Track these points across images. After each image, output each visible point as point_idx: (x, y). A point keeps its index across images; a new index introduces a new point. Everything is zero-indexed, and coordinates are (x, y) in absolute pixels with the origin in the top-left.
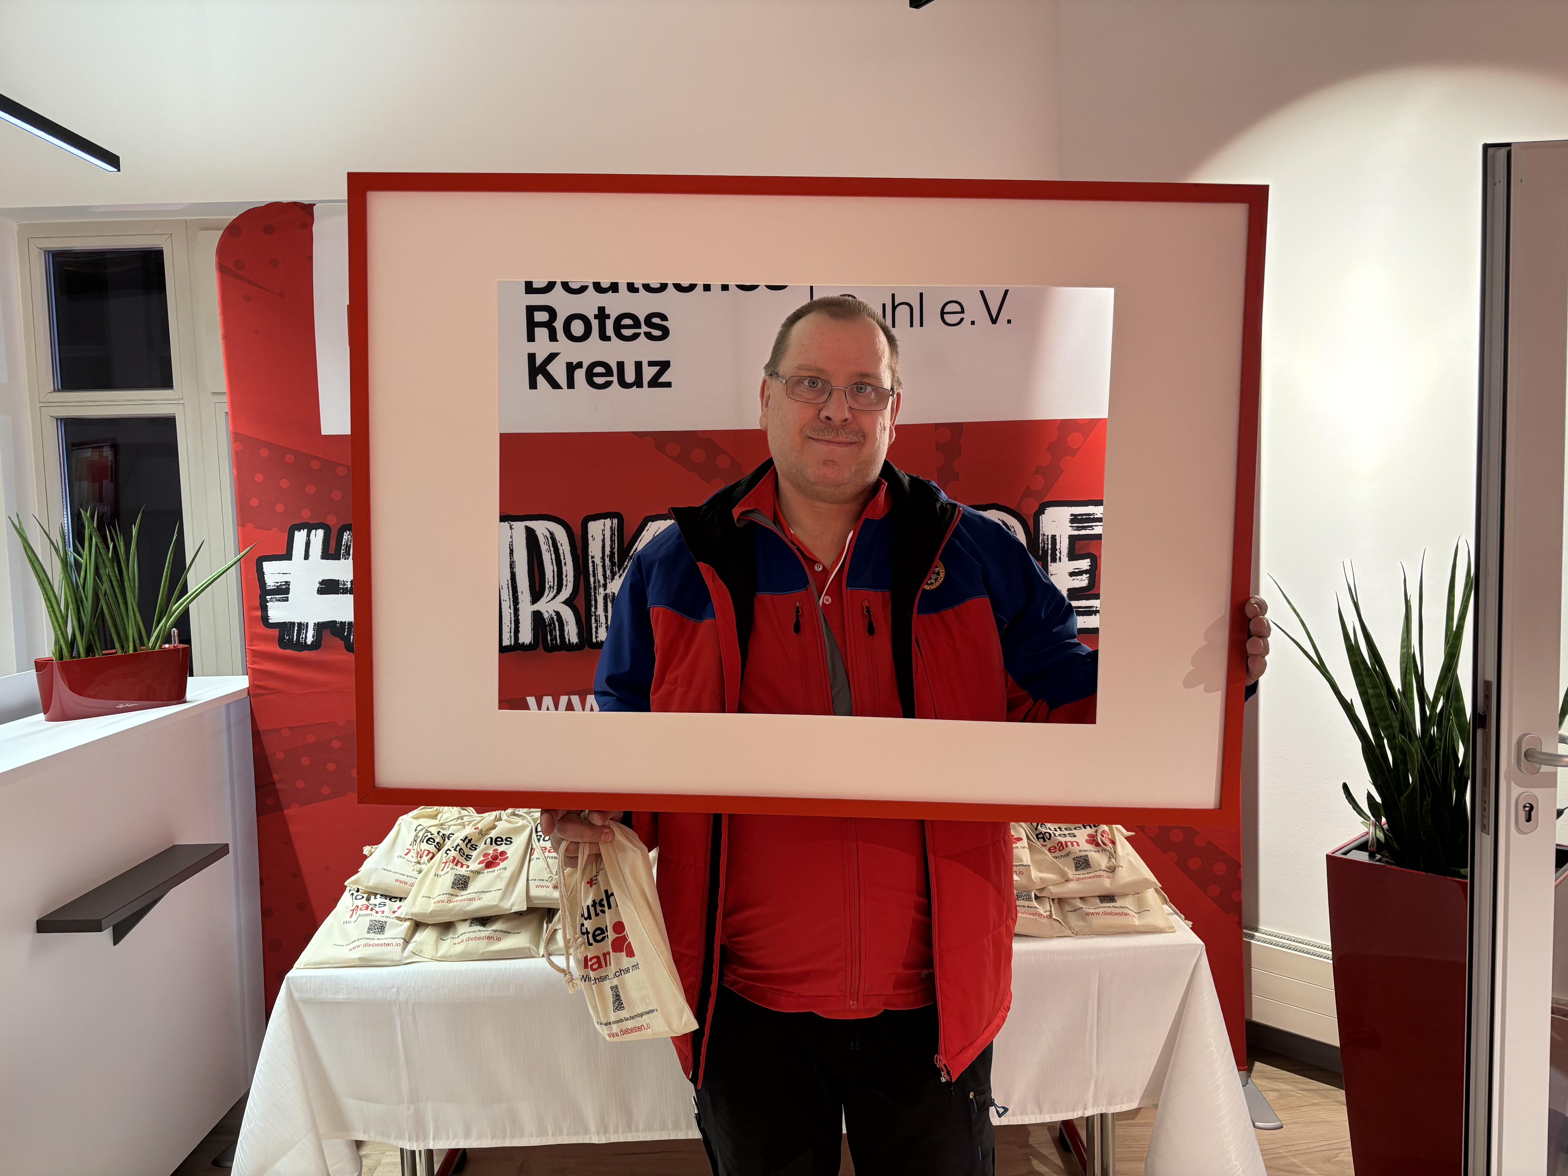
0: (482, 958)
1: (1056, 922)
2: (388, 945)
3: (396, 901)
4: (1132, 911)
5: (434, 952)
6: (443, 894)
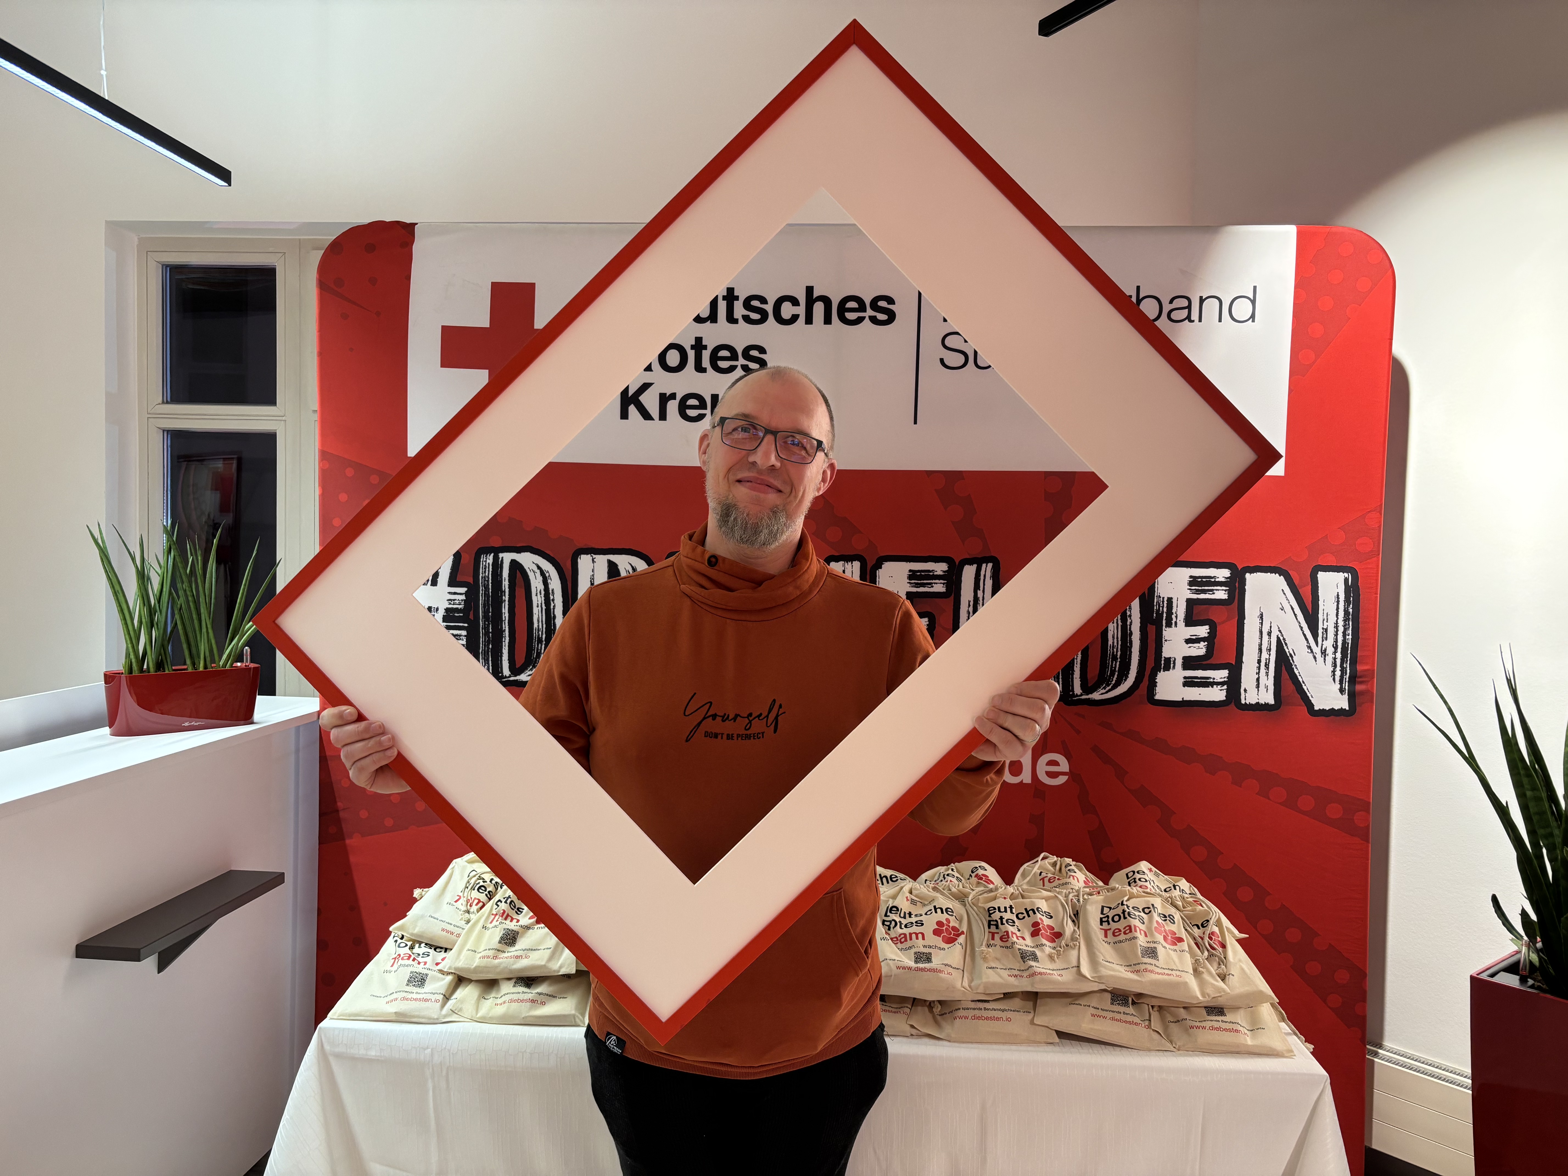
0: (523, 1023)
1: (1155, 1033)
2: (426, 1000)
3: (440, 952)
4: (1244, 1027)
5: (474, 1012)
6: (489, 950)
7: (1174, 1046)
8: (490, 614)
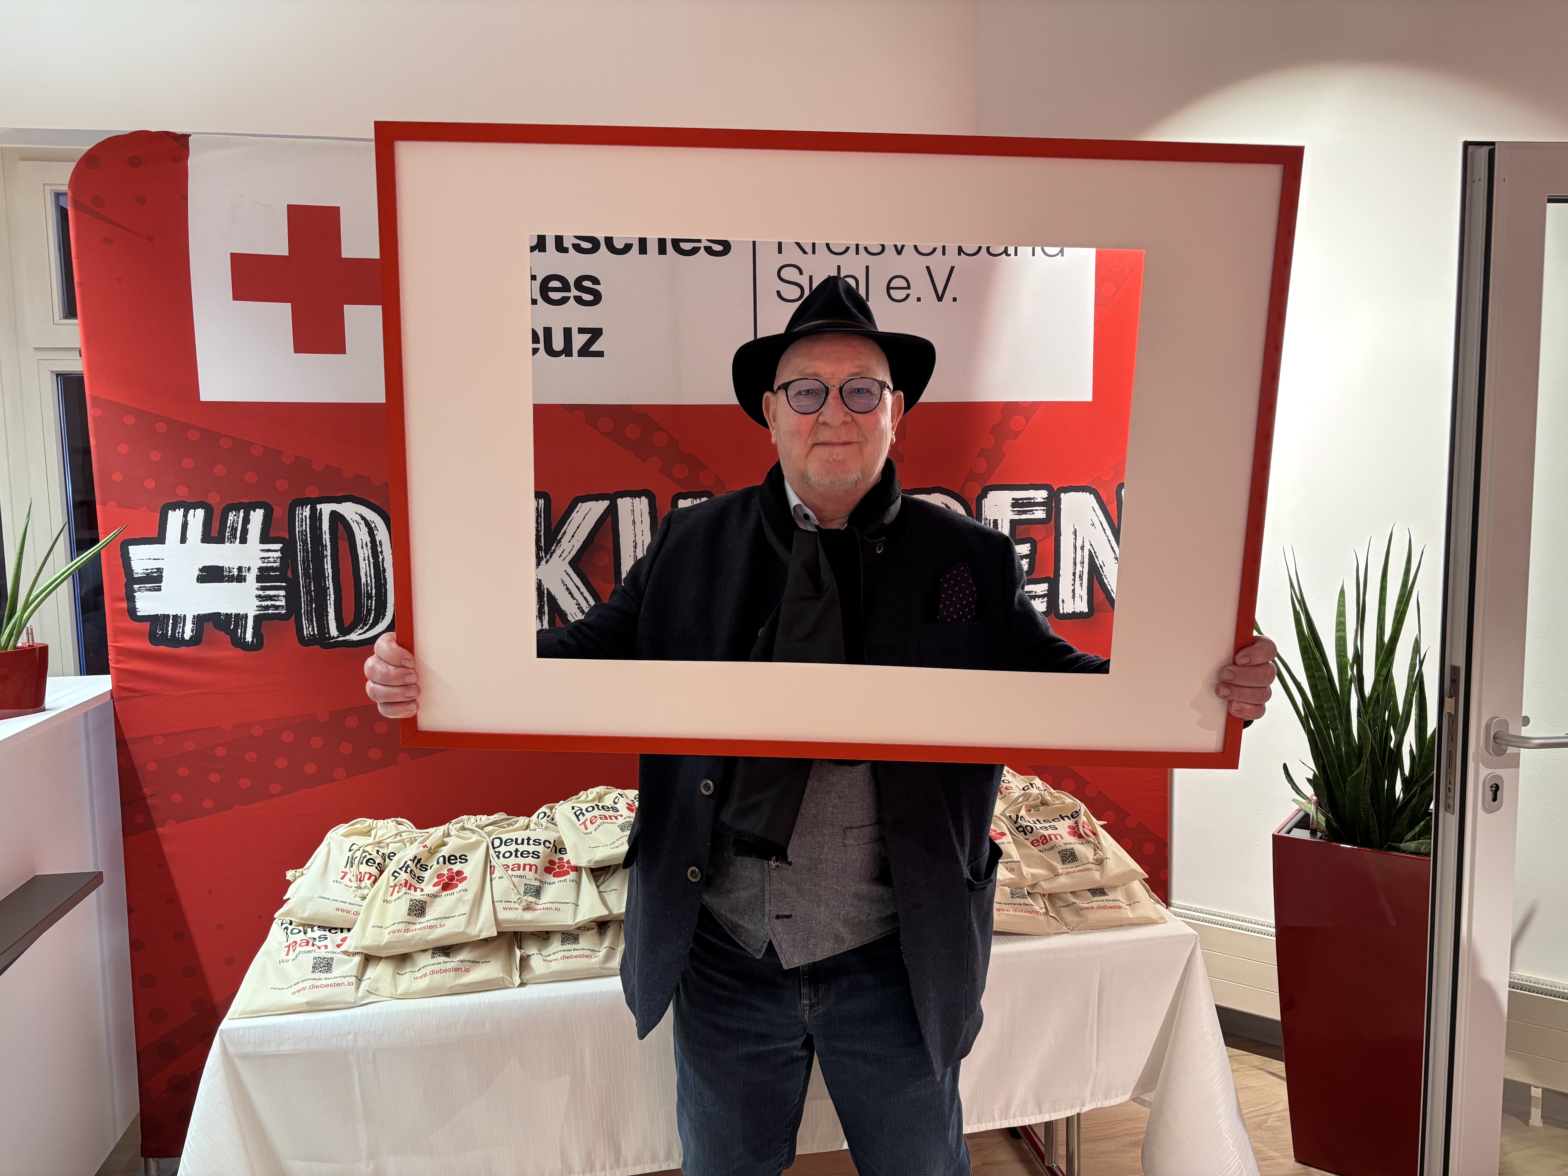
0: (448, 993)
1: (1052, 918)
2: (339, 985)
3: (336, 933)
4: (1124, 903)
5: (393, 990)
6: (398, 923)
7: (1069, 927)
8: (311, 571)
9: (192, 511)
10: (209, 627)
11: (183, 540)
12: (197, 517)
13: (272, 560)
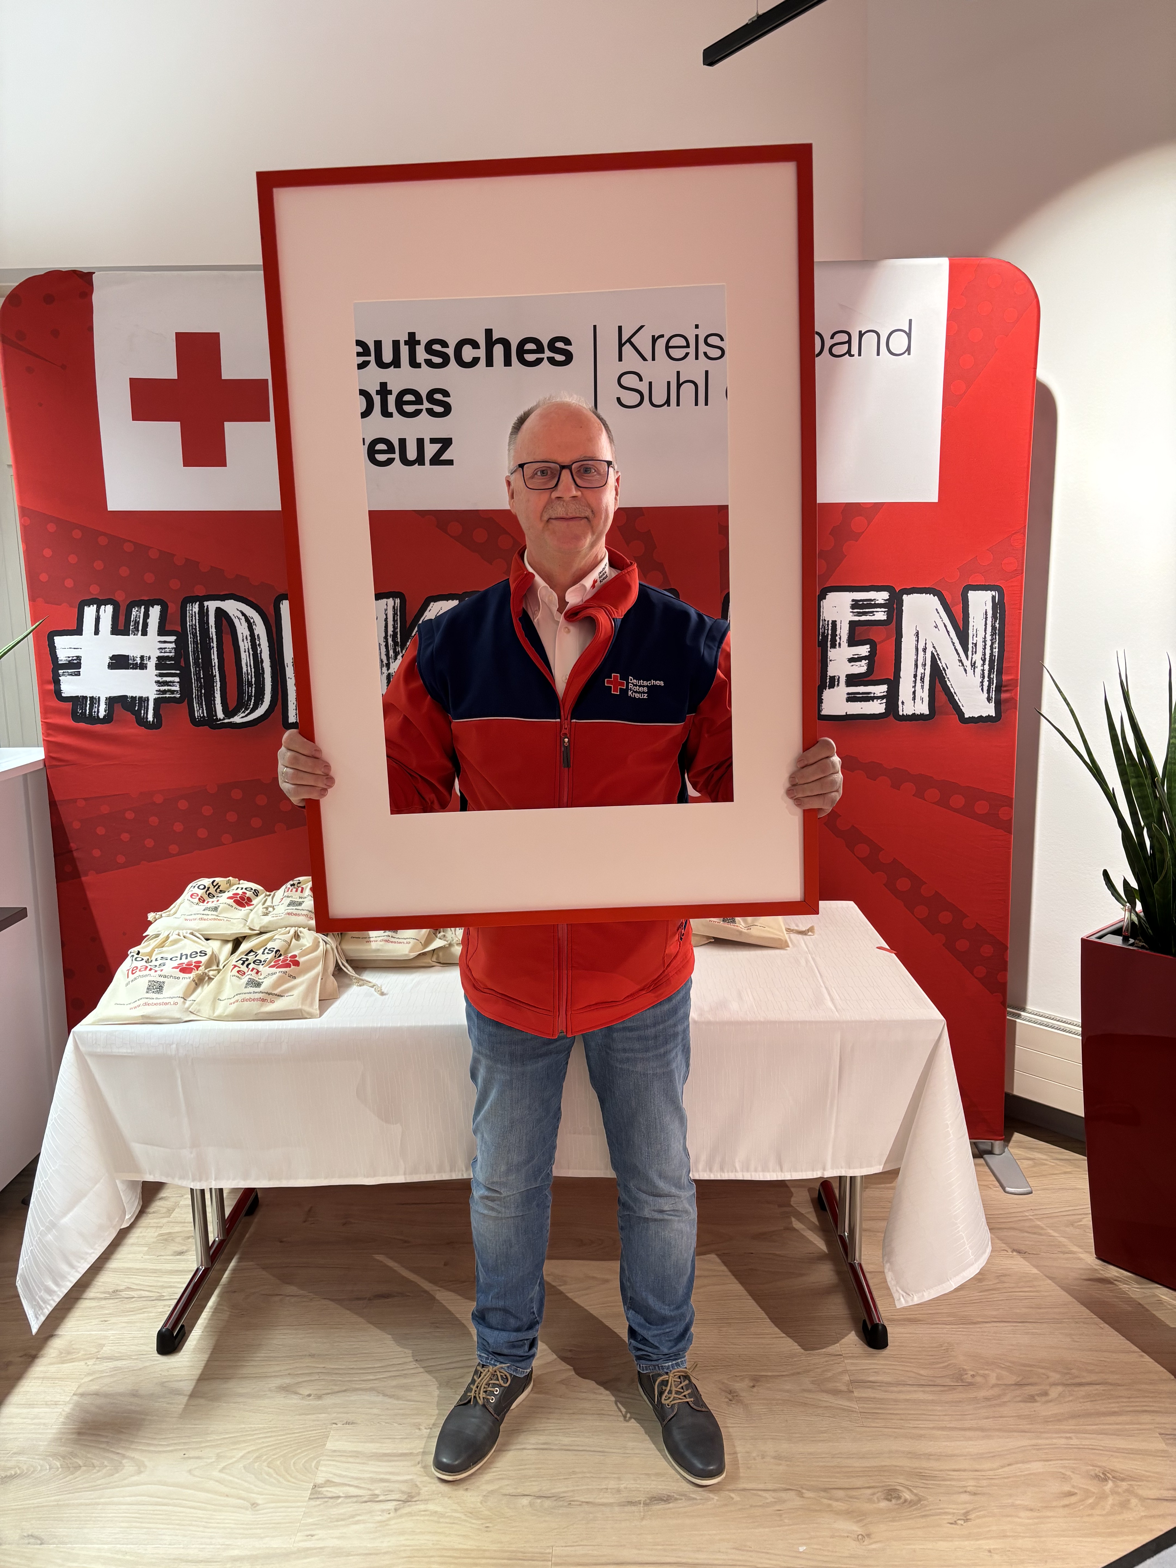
2: (166, 1004)
8: (200, 660)
9: (103, 607)
10: (118, 707)
11: (97, 632)
12: (107, 612)
13: (168, 650)
